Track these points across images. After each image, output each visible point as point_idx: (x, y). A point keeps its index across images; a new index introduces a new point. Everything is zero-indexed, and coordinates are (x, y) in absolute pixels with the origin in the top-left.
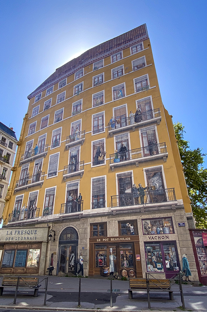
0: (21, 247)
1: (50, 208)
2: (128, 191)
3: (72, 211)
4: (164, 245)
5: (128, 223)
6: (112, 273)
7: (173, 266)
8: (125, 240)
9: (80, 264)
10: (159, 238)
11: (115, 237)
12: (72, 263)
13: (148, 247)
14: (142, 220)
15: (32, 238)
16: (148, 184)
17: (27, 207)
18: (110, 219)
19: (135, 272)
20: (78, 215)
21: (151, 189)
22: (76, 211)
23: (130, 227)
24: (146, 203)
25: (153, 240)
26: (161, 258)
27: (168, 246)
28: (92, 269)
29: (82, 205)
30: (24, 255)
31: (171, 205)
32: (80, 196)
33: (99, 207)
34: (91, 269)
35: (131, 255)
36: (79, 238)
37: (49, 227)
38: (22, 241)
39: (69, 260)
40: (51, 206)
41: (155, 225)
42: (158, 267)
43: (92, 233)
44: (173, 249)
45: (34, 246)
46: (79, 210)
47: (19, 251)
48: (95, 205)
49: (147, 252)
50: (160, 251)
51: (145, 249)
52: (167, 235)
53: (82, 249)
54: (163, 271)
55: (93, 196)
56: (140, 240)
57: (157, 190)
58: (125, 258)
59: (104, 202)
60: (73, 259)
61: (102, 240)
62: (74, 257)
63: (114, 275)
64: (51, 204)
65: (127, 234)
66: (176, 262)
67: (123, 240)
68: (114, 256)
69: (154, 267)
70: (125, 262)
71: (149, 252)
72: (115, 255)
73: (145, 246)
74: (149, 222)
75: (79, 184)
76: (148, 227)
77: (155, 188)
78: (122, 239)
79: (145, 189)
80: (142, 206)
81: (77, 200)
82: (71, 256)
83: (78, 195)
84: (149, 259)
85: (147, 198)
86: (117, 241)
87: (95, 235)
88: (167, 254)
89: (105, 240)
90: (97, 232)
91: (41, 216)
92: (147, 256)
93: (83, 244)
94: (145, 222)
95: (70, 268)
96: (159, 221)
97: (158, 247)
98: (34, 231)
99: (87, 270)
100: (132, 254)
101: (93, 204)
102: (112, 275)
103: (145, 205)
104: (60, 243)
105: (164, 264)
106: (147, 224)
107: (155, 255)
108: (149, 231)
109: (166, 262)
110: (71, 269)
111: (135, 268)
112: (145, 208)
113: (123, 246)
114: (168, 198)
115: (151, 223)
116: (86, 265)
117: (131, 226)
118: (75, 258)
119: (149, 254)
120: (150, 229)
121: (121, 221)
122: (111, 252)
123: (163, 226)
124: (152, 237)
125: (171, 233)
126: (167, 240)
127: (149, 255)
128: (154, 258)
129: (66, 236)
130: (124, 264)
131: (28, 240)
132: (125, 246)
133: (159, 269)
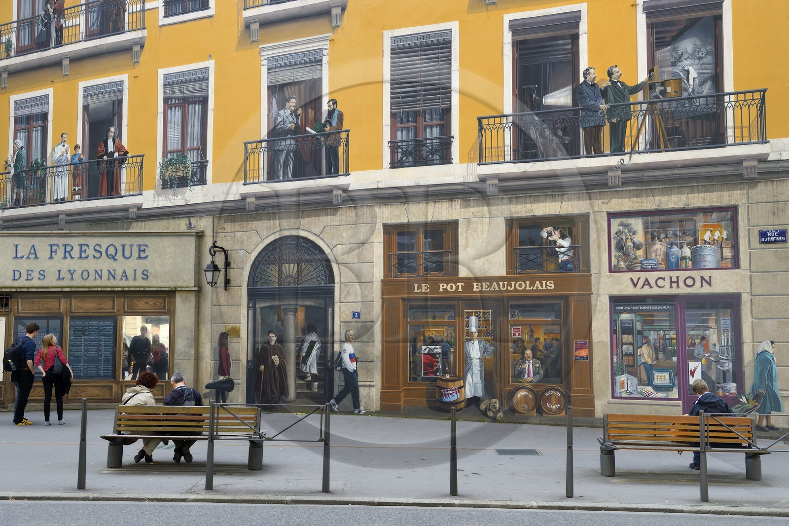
0: (89, 306)
1: (192, 157)
2: (560, 98)
3: (298, 175)
4: (689, 308)
5: (550, 229)
6: (474, 401)
7: (718, 378)
8: (533, 291)
9: (345, 371)
10: (672, 282)
11: (491, 280)
12: (312, 367)
13: (625, 316)
14: (611, 215)
15: (130, 273)
16: (650, 71)
17: (77, 147)
18: (472, 210)
19: (567, 399)
20: (329, 191)
21: (663, 93)
22: (317, 174)
23: (555, 242)
24: (633, 149)
25: (646, 291)
26: (673, 353)
27: (705, 312)
28: (394, 388)
29: (346, 152)
30: (101, 337)
31: (737, 162)
32: (331, 113)
33: (420, 160)
34: (389, 388)
35: (555, 342)
36: (337, 279)
37: (200, 236)
38: (87, 283)
39: (298, 356)
40: (198, 149)
41: (663, 236)
42: (656, 382)
43: (394, 261)
44: (726, 321)
45: (141, 304)
46: (333, 171)
47: (79, 323)
48: (406, 154)
49: (619, 331)
50: (671, 330)
51: (613, 322)
52: (706, 274)
53: (350, 319)
54: (675, 394)
55: (393, 115)
56: (592, 289)
57: (690, 99)
58: (528, 352)
59: (445, 143)
60: (314, 352)
61: (435, 288)
62: (317, 346)
63: (483, 407)
64: (193, 142)
65: (540, 266)
66: (728, 366)
67: (524, 290)
68: (483, 343)
69: (641, 383)
70: (530, 365)
71: (627, 331)
72: (488, 341)
73: (614, 313)
74: (637, 224)
75: (325, 60)
76: (634, 243)
77: (680, 89)
78: (520, 285)
79: (635, 89)
80: (614, 161)
81: (320, 128)
82: (306, 346)
83: (325, 107)
84: (627, 355)
85: (639, 131)
86: (501, 291)
87: (405, 269)
88: (697, 341)
89: (451, 287)
90: (415, 257)
91: (154, 188)
92: (615, 344)
93: (352, 299)
94: (622, 224)
95: (302, 382)
96: (681, 221)
97: (667, 313)
98: (136, 249)
99: (374, 389)
100: (557, 340)
101: (394, 146)
102: (473, 407)
103: (626, 158)
104: (253, 296)
105: (681, 373)
106: (630, 231)
107: (648, 342)
108: (636, 258)
109: (692, 365)
110: (309, 385)
111: (568, 386)
112: (625, 170)
113: (525, 311)
114: (730, 132)
115: (646, 227)
116: (369, 372)
117: (563, 237)
118: (323, 349)
119: (628, 338)
120: (640, 253)
121: (519, 220)
122: (474, 329)
123: (695, 242)
124: (647, 280)
125: (723, 264)
126: (706, 290)
127: (626, 344)
128: (646, 354)
129: (280, 270)
130: (521, 374)
131: (112, 283)
132: (529, 311)
133: (658, 388)
